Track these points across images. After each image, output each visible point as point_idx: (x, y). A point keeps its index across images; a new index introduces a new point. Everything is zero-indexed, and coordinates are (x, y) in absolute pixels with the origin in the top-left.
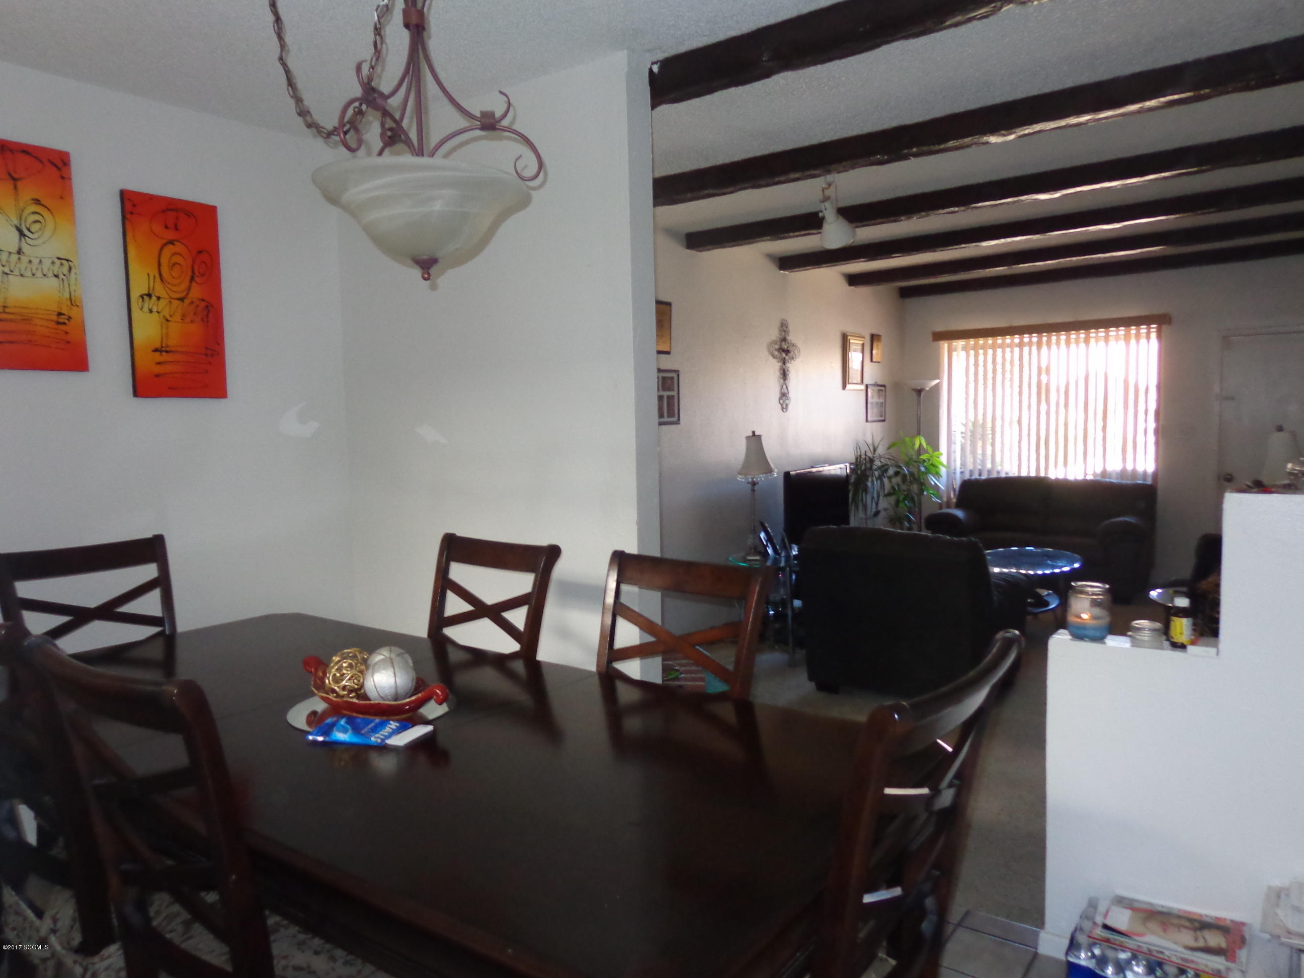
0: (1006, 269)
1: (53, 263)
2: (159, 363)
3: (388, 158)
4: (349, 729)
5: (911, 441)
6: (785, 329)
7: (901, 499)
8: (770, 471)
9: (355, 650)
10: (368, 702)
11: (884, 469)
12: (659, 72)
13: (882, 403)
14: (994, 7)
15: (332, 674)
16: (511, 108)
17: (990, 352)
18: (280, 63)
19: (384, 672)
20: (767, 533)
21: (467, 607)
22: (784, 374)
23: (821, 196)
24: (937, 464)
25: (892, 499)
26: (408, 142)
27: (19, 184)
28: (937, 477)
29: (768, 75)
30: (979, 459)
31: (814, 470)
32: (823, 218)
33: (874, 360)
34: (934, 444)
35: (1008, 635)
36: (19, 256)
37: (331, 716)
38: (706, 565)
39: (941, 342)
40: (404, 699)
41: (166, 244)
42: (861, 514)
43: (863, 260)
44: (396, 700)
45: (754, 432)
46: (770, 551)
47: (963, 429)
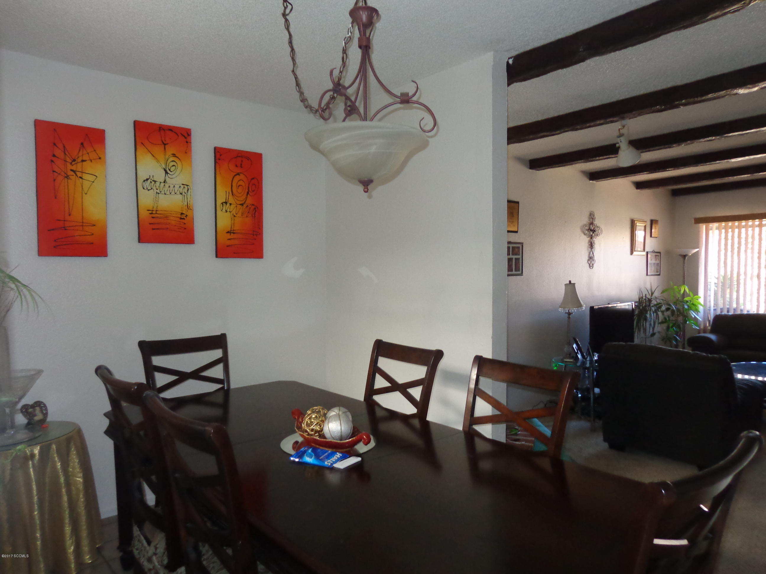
0: (750, 176)
1: (180, 187)
2: (229, 239)
3: (348, 123)
4: (313, 456)
5: (678, 289)
6: (592, 217)
7: (671, 325)
8: (580, 306)
9: (320, 408)
10: (325, 440)
11: (658, 306)
12: (513, 63)
13: (658, 263)
14: (744, 4)
15: (306, 422)
16: (418, 91)
17: (737, 230)
18: (293, 73)
19: (334, 422)
20: (578, 345)
21: (387, 384)
22: (591, 245)
23: (617, 133)
24: (696, 304)
25: (664, 326)
26: (359, 114)
27: (166, 146)
28: (696, 313)
29: (583, 60)
30: (728, 301)
31: (610, 306)
32: (619, 148)
33: (653, 236)
34: (695, 292)
35: (751, 435)
36: (165, 184)
37: (305, 447)
38: (535, 368)
39: (701, 225)
40: (346, 440)
41: (235, 175)
42: (642, 335)
43: (646, 173)
44: (341, 440)
45: (570, 282)
46: (579, 356)
47: (716, 281)
